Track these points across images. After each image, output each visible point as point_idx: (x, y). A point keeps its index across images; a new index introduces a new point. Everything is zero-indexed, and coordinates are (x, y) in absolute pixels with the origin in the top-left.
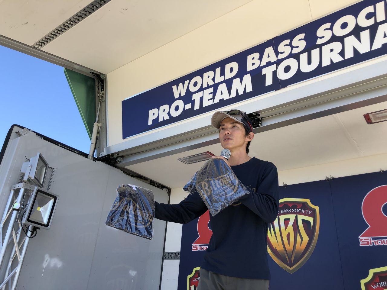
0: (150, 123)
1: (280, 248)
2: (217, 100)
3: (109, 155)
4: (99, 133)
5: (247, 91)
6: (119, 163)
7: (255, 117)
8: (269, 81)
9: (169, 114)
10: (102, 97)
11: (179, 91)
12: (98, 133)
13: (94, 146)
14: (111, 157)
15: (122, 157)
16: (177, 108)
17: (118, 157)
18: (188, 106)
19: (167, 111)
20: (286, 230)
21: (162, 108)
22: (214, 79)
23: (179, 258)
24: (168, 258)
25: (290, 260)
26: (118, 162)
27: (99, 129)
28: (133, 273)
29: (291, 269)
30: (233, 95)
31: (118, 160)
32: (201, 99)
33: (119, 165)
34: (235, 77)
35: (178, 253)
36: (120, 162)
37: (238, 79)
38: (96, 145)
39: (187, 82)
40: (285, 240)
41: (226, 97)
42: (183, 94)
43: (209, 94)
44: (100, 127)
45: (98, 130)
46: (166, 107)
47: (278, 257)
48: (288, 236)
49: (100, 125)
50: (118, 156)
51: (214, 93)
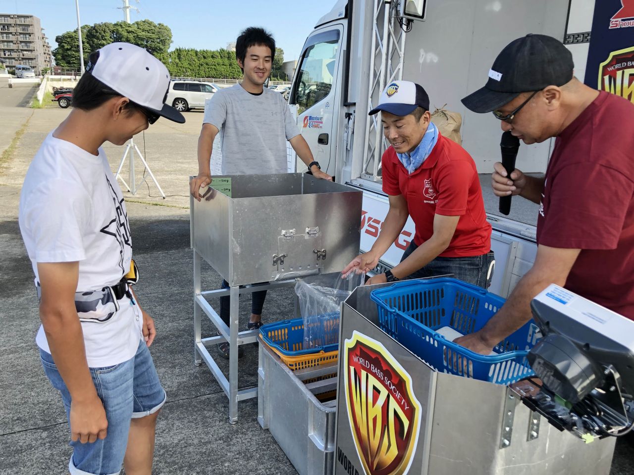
23: (589, 40)
24: (573, 43)
35: (588, 34)
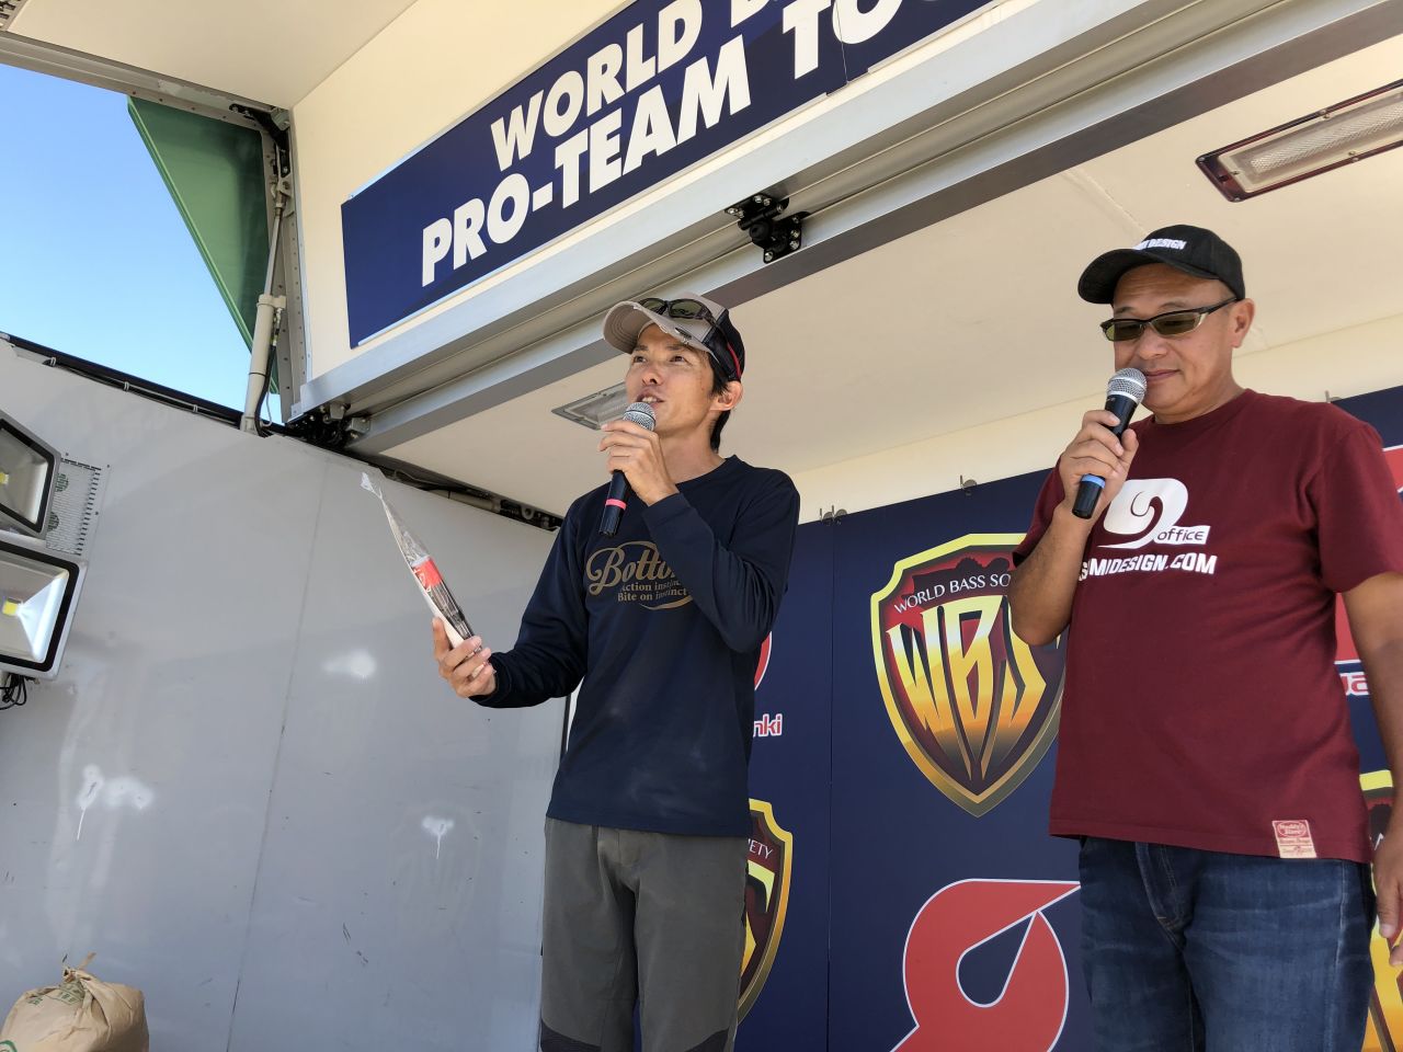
0: (428, 277)
1: (941, 724)
2: (634, 161)
3: (315, 412)
4: (277, 334)
5: (734, 110)
6: (357, 440)
7: (770, 213)
8: (806, 59)
9: (484, 233)
10: (286, 198)
11: (512, 139)
12: (274, 332)
13: (260, 380)
14: (325, 419)
15: (365, 415)
16: (508, 210)
17: (347, 419)
18: (544, 196)
19: (477, 225)
20: (964, 655)
21: (461, 213)
22: (621, 78)
25: (976, 766)
26: (355, 436)
27: (279, 316)
28: (438, 828)
29: (977, 799)
30: (688, 130)
31: (351, 427)
32: (584, 159)
33: (359, 445)
34: (691, 58)
36: (361, 435)
37: (702, 64)
38: (267, 377)
39: (535, 101)
40: (962, 692)
41: (663, 142)
42: (525, 151)
43: (610, 136)
44: (279, 310)
45: (274, 323)
46: (473, 208)
47: (934, 759)
48: (973, 680)
49: (280, 303)
50: (350, 411)
51: (625, 133)
